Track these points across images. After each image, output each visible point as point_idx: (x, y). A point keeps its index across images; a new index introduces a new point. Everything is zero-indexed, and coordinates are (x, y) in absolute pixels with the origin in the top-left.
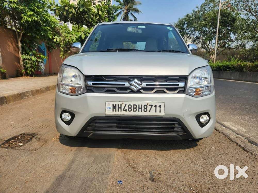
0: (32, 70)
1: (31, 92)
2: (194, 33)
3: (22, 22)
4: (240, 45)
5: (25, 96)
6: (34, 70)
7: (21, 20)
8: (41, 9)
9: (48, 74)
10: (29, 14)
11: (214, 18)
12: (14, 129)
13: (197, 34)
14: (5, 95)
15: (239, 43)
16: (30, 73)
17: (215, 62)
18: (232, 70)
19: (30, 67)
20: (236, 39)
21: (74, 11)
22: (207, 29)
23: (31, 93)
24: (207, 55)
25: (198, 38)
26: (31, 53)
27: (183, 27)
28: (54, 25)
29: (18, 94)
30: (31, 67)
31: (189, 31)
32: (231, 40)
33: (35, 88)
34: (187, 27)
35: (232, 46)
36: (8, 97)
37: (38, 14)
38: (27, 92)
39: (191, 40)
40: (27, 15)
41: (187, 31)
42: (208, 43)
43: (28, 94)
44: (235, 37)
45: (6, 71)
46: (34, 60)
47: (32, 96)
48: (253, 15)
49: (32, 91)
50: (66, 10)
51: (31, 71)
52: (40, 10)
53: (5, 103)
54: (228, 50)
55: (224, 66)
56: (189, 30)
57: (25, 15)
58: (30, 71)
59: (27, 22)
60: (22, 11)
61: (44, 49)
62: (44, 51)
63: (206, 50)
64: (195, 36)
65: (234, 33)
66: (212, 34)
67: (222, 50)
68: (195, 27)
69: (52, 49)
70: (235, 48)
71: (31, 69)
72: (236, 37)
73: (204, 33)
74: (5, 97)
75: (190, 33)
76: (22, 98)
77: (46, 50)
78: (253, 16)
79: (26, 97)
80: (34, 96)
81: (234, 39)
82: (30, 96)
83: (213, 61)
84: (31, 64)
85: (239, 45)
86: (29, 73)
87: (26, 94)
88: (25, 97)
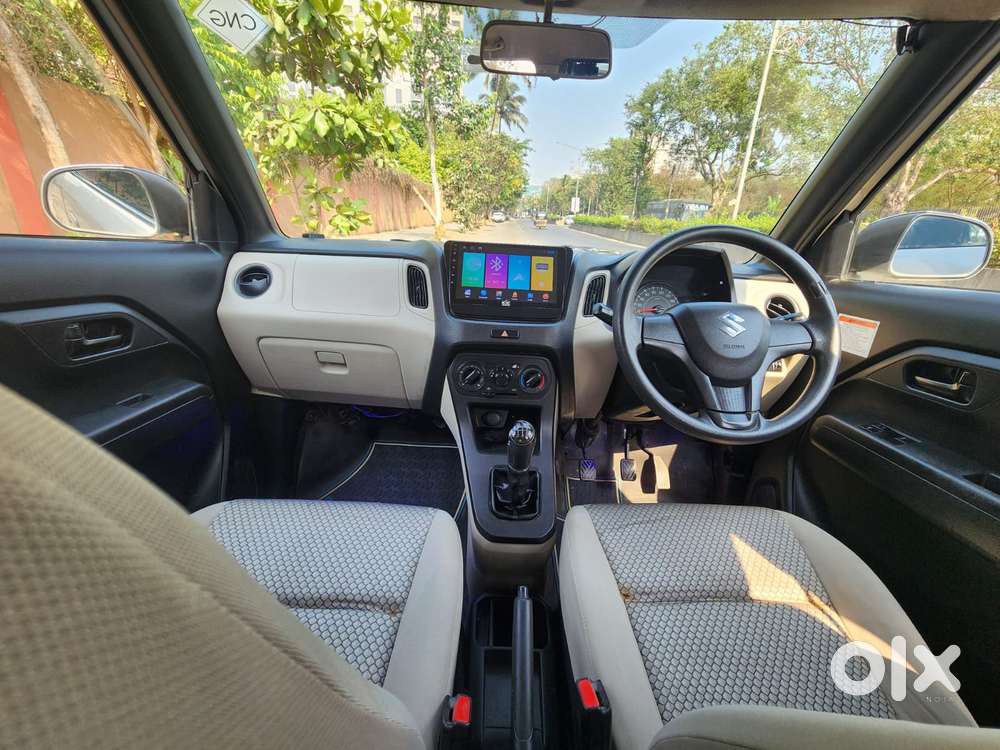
2: (678, 127)
11: (738, 85)
13: (687, 129)
15: (794, 159)
20: (788, 149)
22: (713, 118)
24: (703, 189)
25: (687, 141)
27: (652, 107)
31: (666, 123)
32: (773, 152)
34: (662, 110)
35: (772, 167)
39: (667, 147)
41: (662, 120)
42: (712, 157)
44: (785, 142)
48: (852, 77)
54: (763, 179)
56: (667, 118)
63: (705, 175)
64: (681, 137)
65: (786, 131)
66: (727, 132)
68: (682, 111)
70: (780, 174)
72: (789, 142)
73: (707, 129)
75: (667, 127)
78: (852, 81)
81: (780, 149)
85: (791, 166)
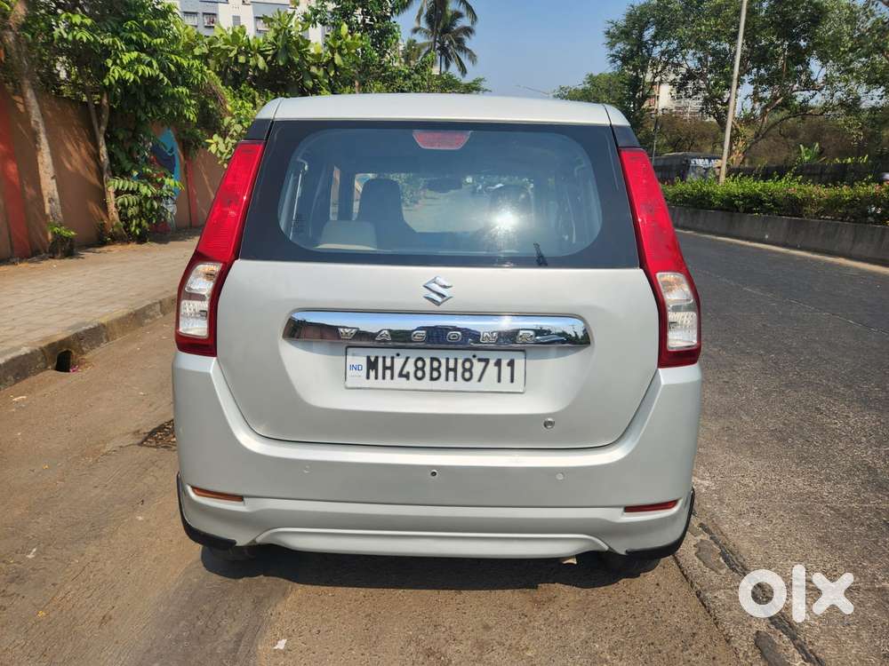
0: (144, 222)
1: (158, 305)
3: (107, 84)
4: (842, 104)
5: (147, 317)
6: (149, 221)
7: (104, 77)
8: (160, 37)
9: (186, 228)
10: (126, 58)
12: (151, 409)
14: (103, 321)
15: (838, 94)
16: (138, 232)
17: (723, 178)
18: (769, 210)
19: (138, 215)
20: (828, 81)
21: (261, 63)
23: (158, 307)
25: (690, 75)
26: (135, 173)
27: (641, 36)
28: (200, 75)
29: (132, 313)
30: (141, 215)
31: (663, 53)
32: (809, 85)
33: (167, 291)
34: (655, 37)
35: (812, 103)
36: (110, 324)
37: (152, 51)
38: (149, 307)
40: (122, 62)
41: (656, 51)
43: (152, 310)
44: (824, 71)
45: (73, 233)
46: (146, 195)
47: (161, 316)
49: (160, 302)
50: (242, 64)
51: (138, 225)
52: (158, 41)
53: (105, 341)
54: (800, 119)
55: (745, 197)
57: (115, 63)
58: (136, 225)
59: (122, 82)
60: (107, 52)
61: (172, 150)
62: (173, 155)
63: (720, 121)
64: (683, 70)
65: (824, 58)
67: (780, 118)
68: (681, 40)
69: (196, 148)
70: (822, 114)
71: (141, 221)
72: (830, 71)
74: (103, 325)
76: (141, 325)
77: (178, 151)
79: (149, 321)
80: (167, 316)
81: (820, 80)
82: (158, 317)
83: (718, 177)
84: (140, 204)
85: (835, 102)
86: (135, 231)
87: (147, 312)
88: (146, 321)
